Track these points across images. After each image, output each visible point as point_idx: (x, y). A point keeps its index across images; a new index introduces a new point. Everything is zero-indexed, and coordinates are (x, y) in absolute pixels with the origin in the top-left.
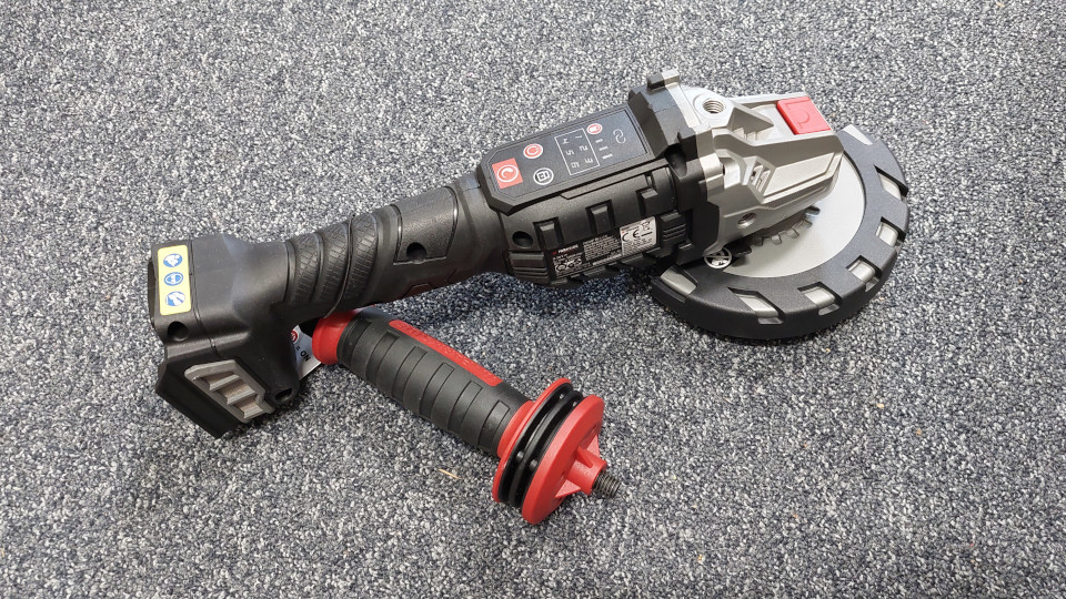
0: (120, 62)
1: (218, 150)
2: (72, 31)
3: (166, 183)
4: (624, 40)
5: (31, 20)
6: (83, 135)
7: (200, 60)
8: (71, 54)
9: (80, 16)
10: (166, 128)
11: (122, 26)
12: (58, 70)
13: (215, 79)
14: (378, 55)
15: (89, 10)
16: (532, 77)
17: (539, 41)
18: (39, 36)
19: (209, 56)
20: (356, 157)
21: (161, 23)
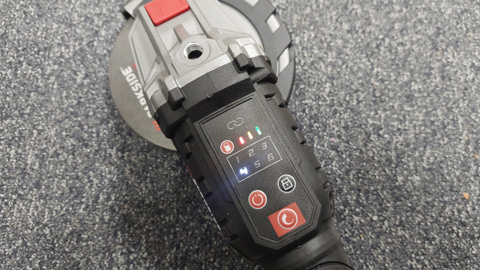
1: (147, 242)
6: (24, 244)
7: (110, 155)
10: (97, 226)
11: (35, 131)
13: (128, 172)
16: (379, 135)
19: (118, 150)
21: (67, 124)
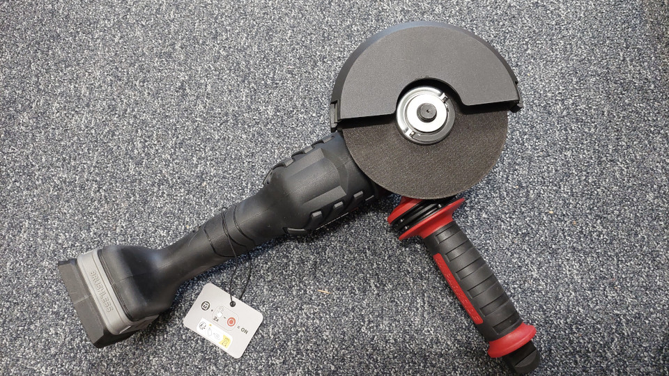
0: (90, 94)
2: (59, 81)
3: (132, 158)
4: (371, 32)
5: (34, 79)
8: (62, 94)
9: (62, 71)
12: (56, 104)
14: (235, 65)
15: (66, 67)
17: (323, 40)
18: (41, 87)
20: (236, 124)
